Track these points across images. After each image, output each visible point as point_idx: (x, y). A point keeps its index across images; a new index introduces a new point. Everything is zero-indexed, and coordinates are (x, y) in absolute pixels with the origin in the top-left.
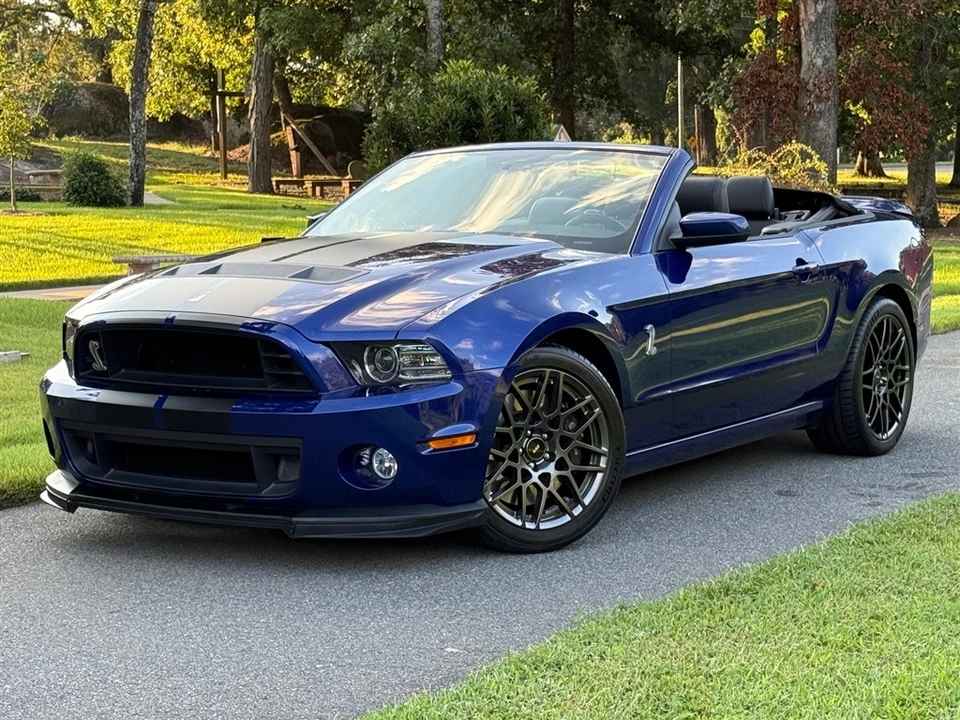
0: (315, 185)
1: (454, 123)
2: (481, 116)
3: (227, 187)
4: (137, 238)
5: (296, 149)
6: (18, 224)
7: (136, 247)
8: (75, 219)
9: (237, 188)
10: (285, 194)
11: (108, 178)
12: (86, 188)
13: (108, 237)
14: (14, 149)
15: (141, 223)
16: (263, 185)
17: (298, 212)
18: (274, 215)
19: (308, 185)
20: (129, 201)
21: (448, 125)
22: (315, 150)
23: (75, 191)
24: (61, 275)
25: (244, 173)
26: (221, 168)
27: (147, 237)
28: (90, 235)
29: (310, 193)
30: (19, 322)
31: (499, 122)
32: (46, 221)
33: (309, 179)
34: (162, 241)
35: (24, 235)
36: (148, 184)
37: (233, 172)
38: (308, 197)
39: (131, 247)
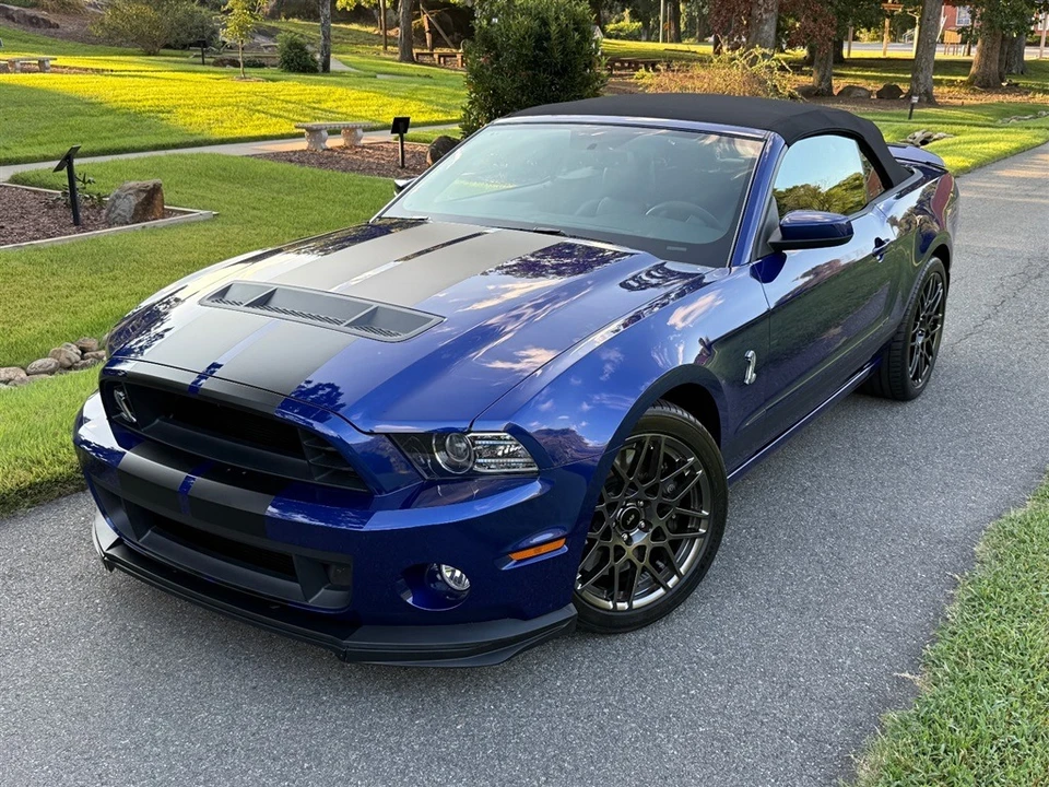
0: (440, 57)
1: (529, 37)
2: (548, 32)
3: (387, 56)
4: (319, 102)
5: (429, 32)
6: (242, 89)
7: (318, 109)
8: (279, 85)
9: (392, 57)
10: (422, 63)
11: (307, 54)
12: (292, 60)
13: (301, 100)
14: (241, 35)
15: (322, 89)
16: (408, 57)
17: (428, 80)
18: (412, 82)
19: (436, 56)
20: (320, 68)
21: (525, 39)
22: (441, 32)
23: (286, 62)
24: (263, 132)
25: (395, 45)
26: (383, 42)
27: (326, 101)
28: (288, 98)
29: (437, 62)
30: (224, 180)
31: (562, 37)
32: (263, 86)
33: (438, 51)
34: (335, 105)
35: (244, 99)
36: (335, 52)
37: (390, 45)
38: (435, 65)
39: (314, 108)
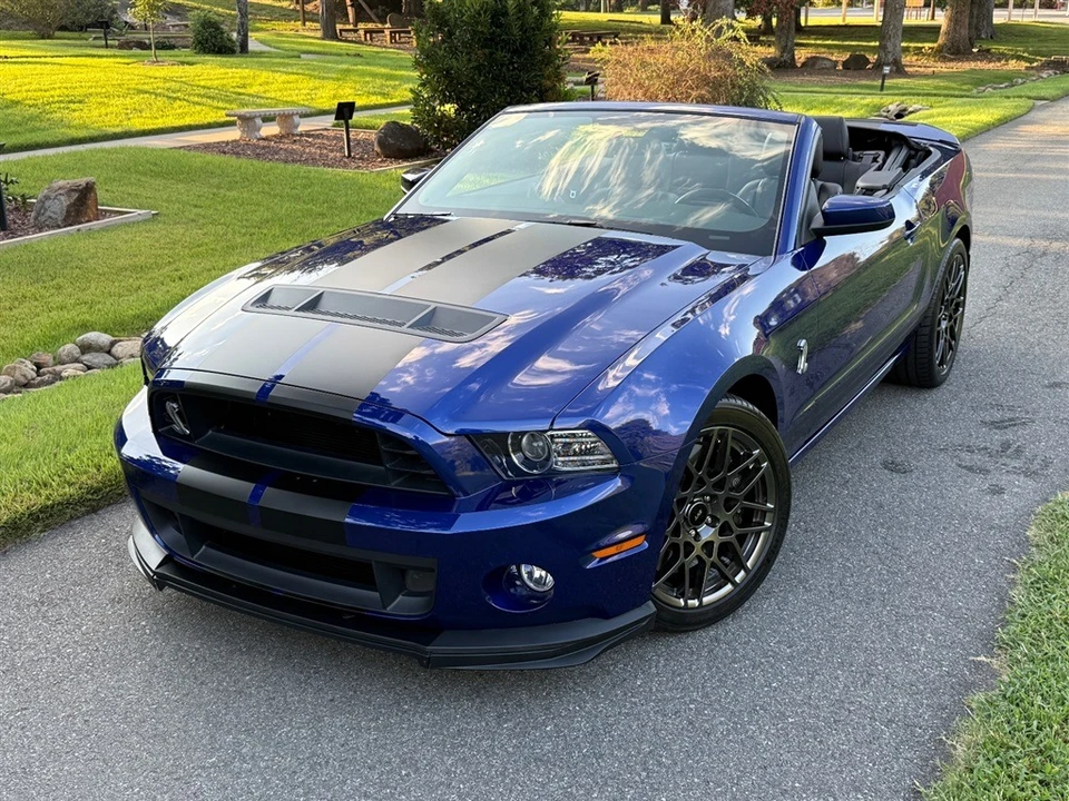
0: (366, 33)
1: (485, 13)
2: (505, 7)
3: (306, 33)
4: (244, 86)
5: (352, 6)
6: (157, 74)
7: (243, 94)
8: (197, 69)
9: (312, 34)
10: (346, 41)
11: (222, 33)
12: (207, 40)
13: (224, 85)
14: (152, 15)
15: (246, 72)
16: (331, 34)
17: (358, 60)
18: (342, 63)
19: (362, 32)
20: (238, 49)
21: (480, 15)
22: (364, 5)
23: (200, 42)
24: (188, 121)
25: (317, 21)
26: (301, 18)
27: (251, 85)
28: (209, 83)
29: (363, 39)
30: (157, 175)
31: (520, 12)
32: (178, 71)
33: (361, 26)
34: (262, 89)
35: (161, 85)
36: (252, 31)
37: (309, 20)
38: (360, 43)
39: (240, 94)
